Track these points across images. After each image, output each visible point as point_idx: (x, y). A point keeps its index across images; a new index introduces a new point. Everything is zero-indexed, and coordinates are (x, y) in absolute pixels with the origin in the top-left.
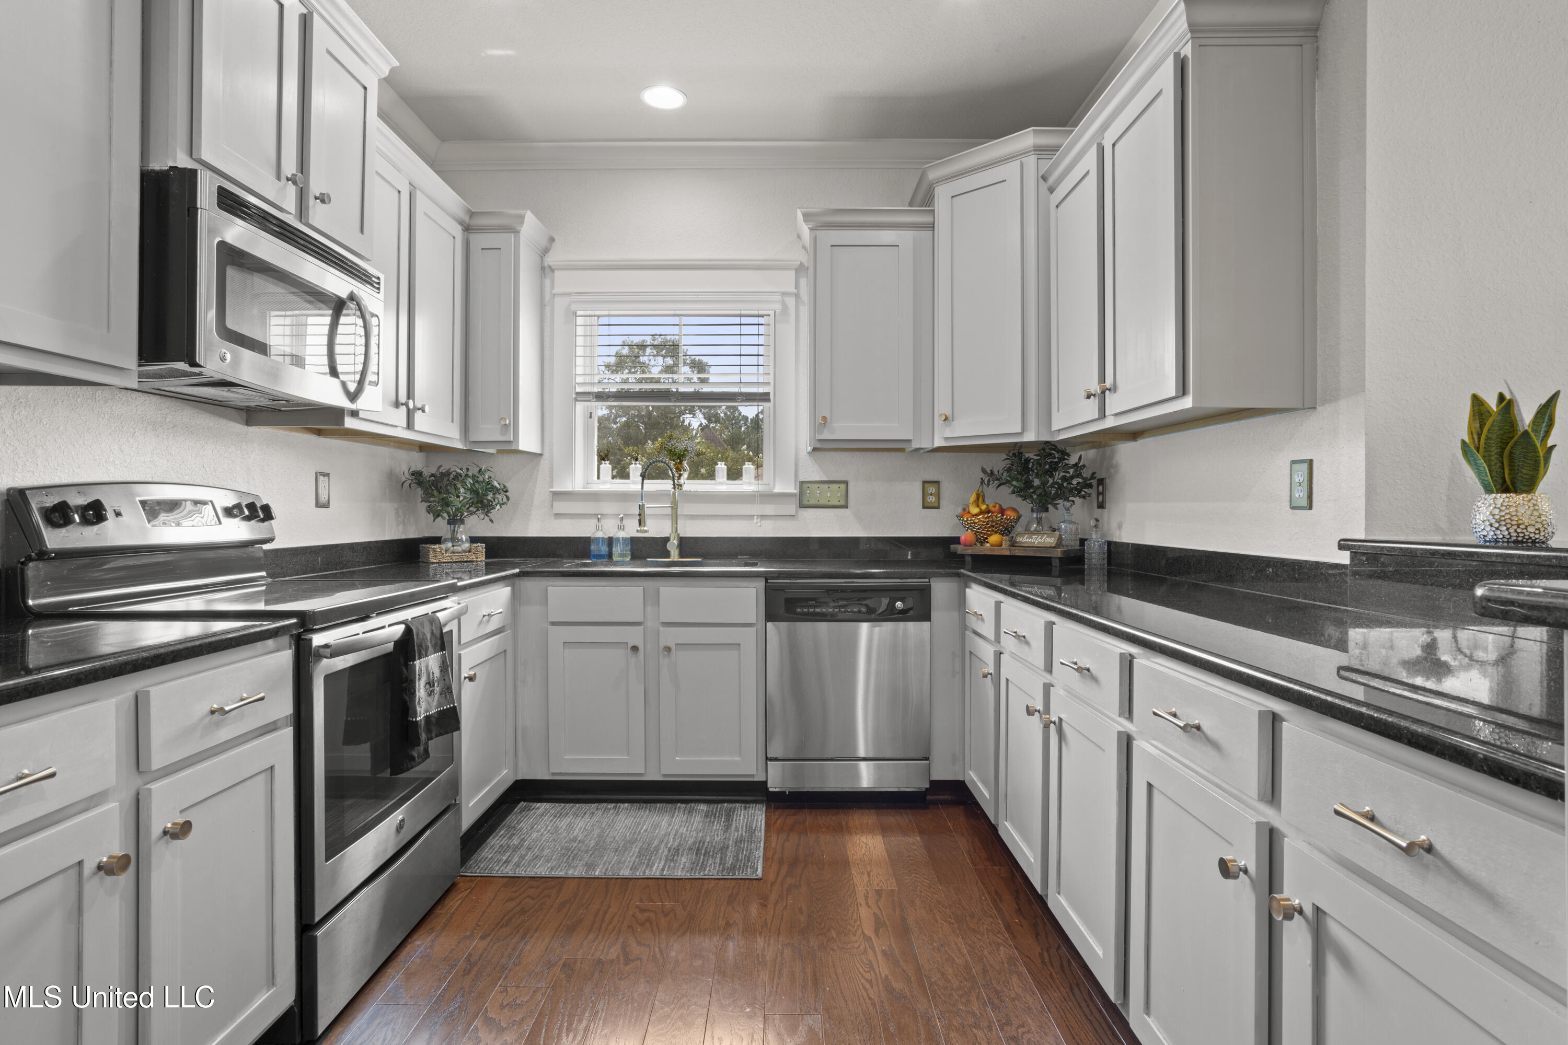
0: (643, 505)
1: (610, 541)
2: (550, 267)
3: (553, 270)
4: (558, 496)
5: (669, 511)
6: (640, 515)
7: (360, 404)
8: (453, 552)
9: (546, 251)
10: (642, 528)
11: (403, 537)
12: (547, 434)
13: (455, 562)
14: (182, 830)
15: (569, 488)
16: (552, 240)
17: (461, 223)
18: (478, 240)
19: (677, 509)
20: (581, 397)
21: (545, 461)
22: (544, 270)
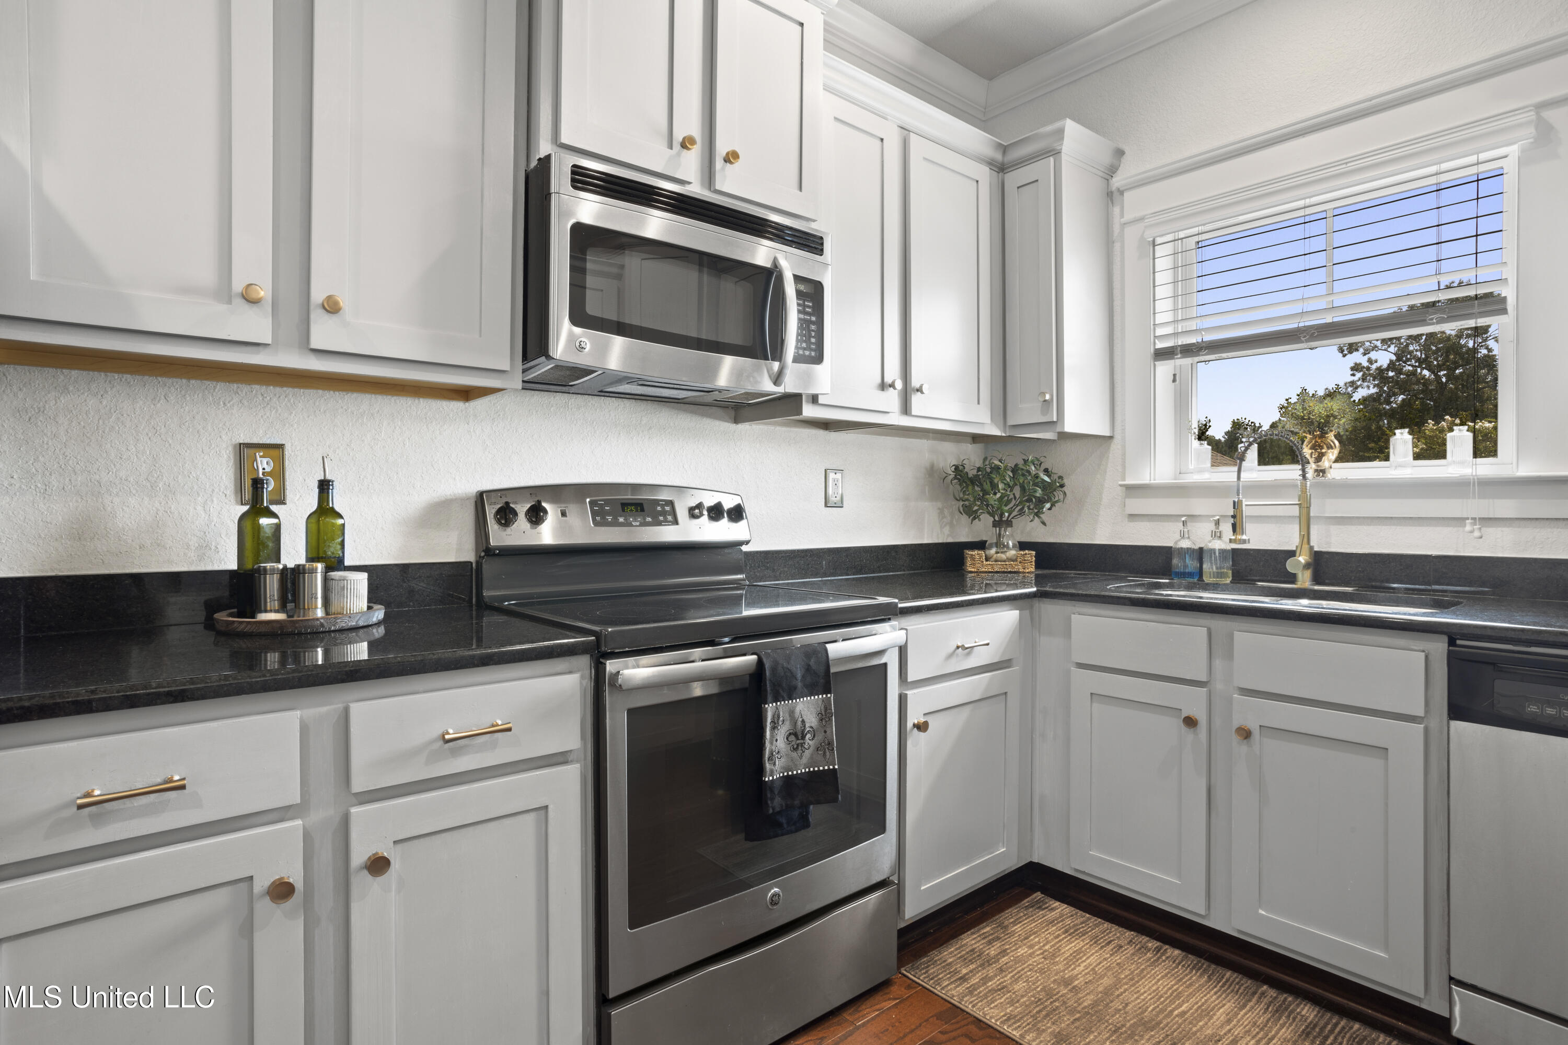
0: (1240, 502)
1: (1200, 554)
2: (1118, 190)
3: (1121, 193)
4: (1133, 490)
5: (1295, 511)
6: (1234, 517)
8: (996, 561)
9: (1112, 170)
10: (1239, 537)
11: (950, 540)
12: (1118, 409)
13: (997, 572)
14: (378, 865)
15: (1145, 478)
16: (1120, 153)
17: (991, 163)
18: (1014, 178)
19: (1309, 508)
20: (1162, 354)
21: (1115, 446)
22: (1111, 196)
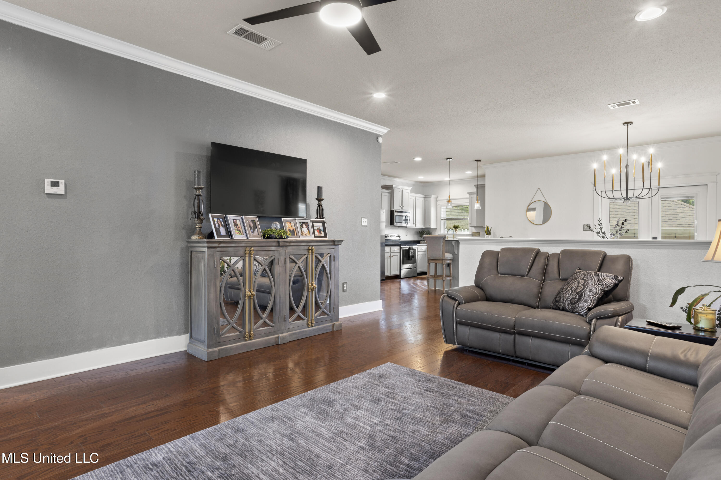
7: (408, 226)
12: (437, 226)
14: (392, 256)
16: (438, 196)
17: (424, 197)
18: (426, 199)
19: (454, 236)
20: (442, 219)
21: (437, 229)
22: (437, 201)
